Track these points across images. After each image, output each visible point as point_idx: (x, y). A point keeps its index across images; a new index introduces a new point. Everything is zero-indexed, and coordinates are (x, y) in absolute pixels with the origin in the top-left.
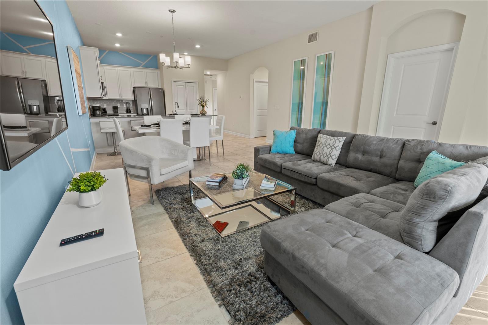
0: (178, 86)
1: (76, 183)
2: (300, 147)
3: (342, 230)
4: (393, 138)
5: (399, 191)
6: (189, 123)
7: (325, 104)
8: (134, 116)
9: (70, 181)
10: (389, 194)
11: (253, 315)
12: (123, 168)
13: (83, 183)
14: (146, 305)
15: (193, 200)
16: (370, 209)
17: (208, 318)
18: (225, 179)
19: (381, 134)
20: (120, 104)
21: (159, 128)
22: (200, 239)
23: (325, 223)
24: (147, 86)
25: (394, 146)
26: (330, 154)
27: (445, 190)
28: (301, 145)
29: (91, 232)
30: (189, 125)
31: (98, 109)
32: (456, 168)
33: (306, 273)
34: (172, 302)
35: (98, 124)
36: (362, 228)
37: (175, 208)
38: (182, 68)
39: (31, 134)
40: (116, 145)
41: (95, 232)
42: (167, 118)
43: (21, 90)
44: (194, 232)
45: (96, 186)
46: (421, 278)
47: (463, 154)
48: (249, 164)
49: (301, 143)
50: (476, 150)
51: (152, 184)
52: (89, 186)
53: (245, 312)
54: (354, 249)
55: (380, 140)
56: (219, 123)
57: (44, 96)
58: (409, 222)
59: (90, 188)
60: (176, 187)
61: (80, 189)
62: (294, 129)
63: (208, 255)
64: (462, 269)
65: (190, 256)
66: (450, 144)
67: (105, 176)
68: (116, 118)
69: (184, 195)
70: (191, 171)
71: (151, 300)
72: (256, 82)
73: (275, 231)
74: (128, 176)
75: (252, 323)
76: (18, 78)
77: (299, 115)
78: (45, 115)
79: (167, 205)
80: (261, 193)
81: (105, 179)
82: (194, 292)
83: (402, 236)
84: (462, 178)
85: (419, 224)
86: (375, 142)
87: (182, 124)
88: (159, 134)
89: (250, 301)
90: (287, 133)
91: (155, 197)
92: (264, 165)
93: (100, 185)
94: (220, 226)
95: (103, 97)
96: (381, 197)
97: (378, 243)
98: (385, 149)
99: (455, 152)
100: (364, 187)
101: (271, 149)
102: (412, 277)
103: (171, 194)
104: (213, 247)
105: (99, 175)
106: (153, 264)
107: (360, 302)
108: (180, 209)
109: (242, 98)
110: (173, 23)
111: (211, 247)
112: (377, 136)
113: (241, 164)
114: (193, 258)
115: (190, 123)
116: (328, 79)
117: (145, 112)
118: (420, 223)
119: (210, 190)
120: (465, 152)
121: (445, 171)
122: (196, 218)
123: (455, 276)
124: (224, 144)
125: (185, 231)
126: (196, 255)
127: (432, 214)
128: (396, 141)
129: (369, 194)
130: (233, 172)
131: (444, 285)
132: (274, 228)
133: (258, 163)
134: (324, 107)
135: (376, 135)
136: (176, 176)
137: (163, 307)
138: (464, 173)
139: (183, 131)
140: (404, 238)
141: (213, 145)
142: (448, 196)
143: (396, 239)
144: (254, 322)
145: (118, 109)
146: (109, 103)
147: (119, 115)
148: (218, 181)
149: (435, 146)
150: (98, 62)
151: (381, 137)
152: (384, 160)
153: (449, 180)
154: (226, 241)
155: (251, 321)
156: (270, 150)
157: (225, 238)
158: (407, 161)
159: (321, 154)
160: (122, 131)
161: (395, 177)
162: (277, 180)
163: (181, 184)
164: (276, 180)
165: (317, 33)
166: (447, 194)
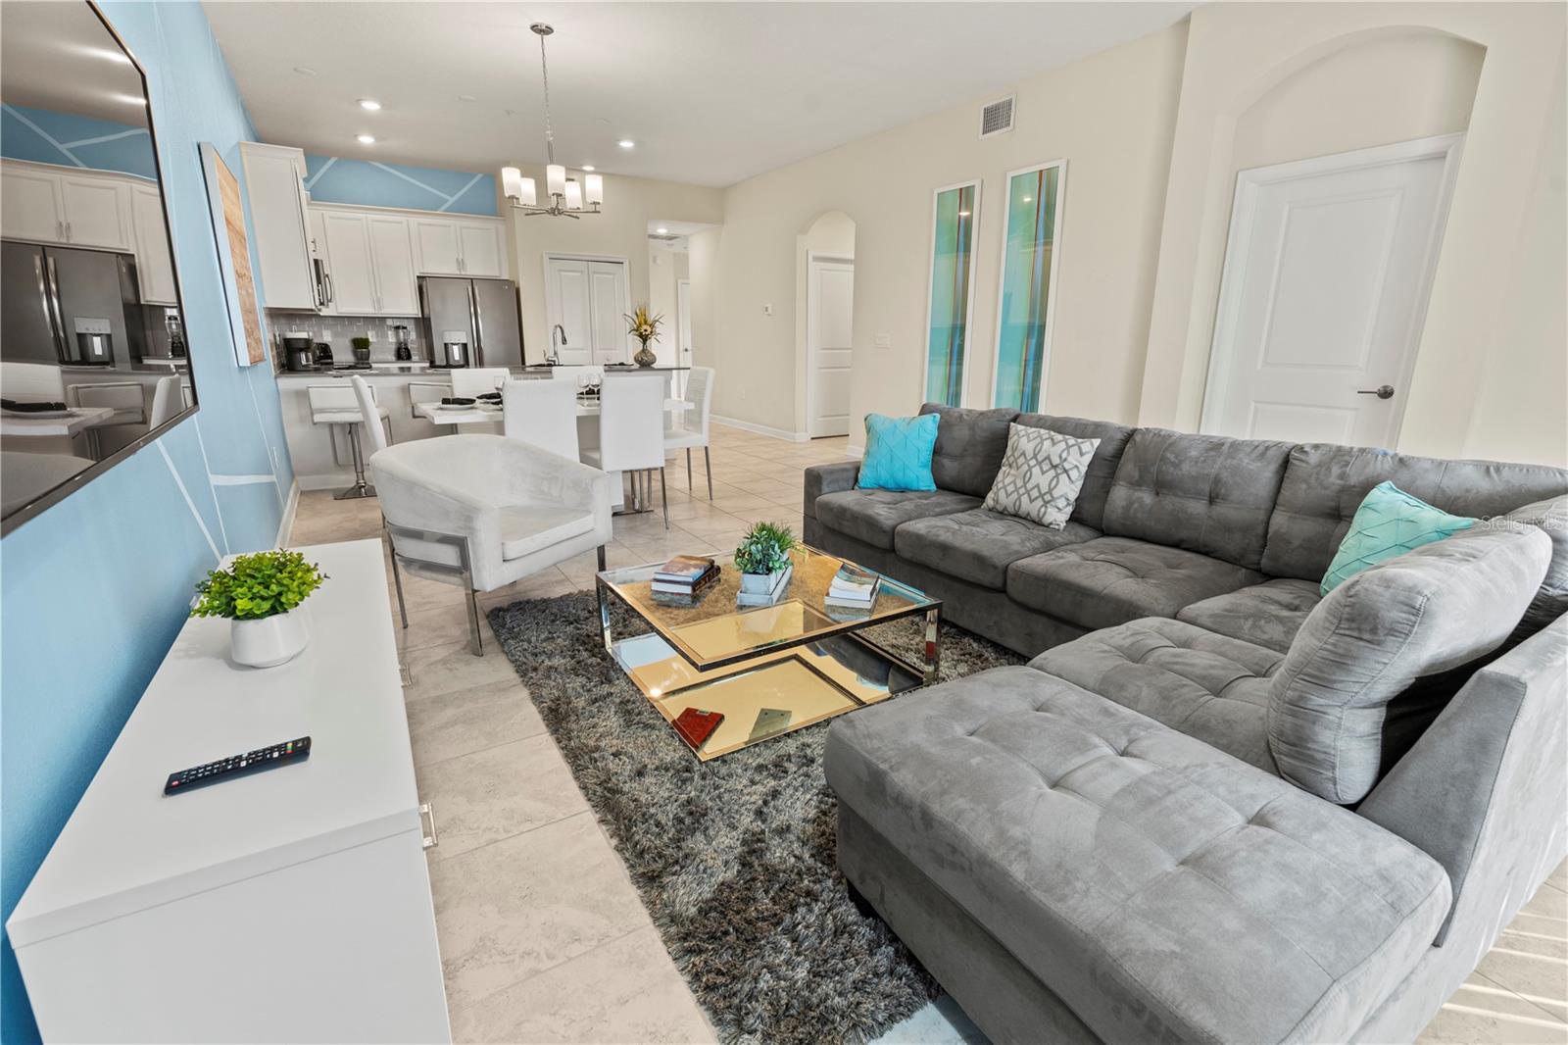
0: (563, 273)
1: (223, 589)
2: (951, 467)
3: (1084, 733)
4: (1252, 442)
5: (1273, 609)
6: (598, 391)
7: (1036, 331)
8: (423, 369)
9: (203, 583)
10: (1239, 617)
11: (799, 1014)
12: (380, 539)
13: (244, 590)
14: (451, 982)
15: (610, 641)
16: (1176, 667)
17: (655, 1025)
18: (711, 572)
19: (1216, 428)
20: (374, 332)
21: (502, 410)
22: (629, 767)
23: (1031, 712)
24: (463, 273)
25: (1254, 466)
26: (1050, 491)
27: (1407, 605)
28: (956, 464)
29: (268, 749)
30: (598, 399)
31: (302, 345)
32: (1450, 535)
33: (963, 869)
34: (538, 972)
35: (303, 395)
36: (1148, 727)
37: (551, 667)
38: (575, 215)
39: (81, 430)
40: (362, 465)
41: (279, 747)
42: (530, 376)
43: (53, 287)
44: (609, 744)
45: (288, 600)
46: (1328, 886)
47: (1475, 491)
48: (788, 525)
49: (954, 457)
50: (1517, 480)
51: (476, 591)
52: (263, 598)
53: (771, 1004)
54: (1117, 795)
55: (1210, 446)
56: (695, 393)
57: (126, 306)
58: (1296, 707)
59: (266, 606)
60: (555, 600)
61: (235, 607)
62: (933, 412)
63: (656, 820)
64: (1459, 858)
65: (595, 824)
66: (1433, 461)
67: (317, 564)
68: (361, 375)
69: (579, 626)
70: (603, 546)
71: (467, 964)
72: (817, 259)
73: (869, 736)
74: (400, 565)
75: (794, 1039)
76: (43, 247)
77: (954, 368)
78: (130, 367)
79: (525, 657)
80: (828, 617)
81: (319, 575)
82: (607, 940)
83: (1274, 754)
84: (1462, 569)
85: (1324, 713)
86: (1194, 453)
87: (576, 396)
88: (499, 428)
89: (790, 967)
90: (909, 423)
91: (486, 633)
92: (836, 527)
93: (300, 593)
94: (698, 726)
95: (319, 307)
96: (1215, 627)
97: (1196, 774)
98: (1225, 475)
99: (1452, 484)
100: (1156, 599)
101: (859, 475)
102: (1298, 883)
103: (537, 624)
104: (673, 793)
105: (300, 562)
106: (477, 849)
107: (1131, 961)
108: (566, 670)
109: (770, 311)
110: (544, 66)
111: (667, 795)
112: (1202, 433)
113: (763, 525)
114: (608, 830)
115: (602, 392)
116: (1045, 250)
117: (457, 358)
118: (1329, 711)
119: (665, 608)
120: (1483, 485)
121: (1414, 544)
122: (618, 700)
123: (1435, 880)
124: (710, 461)
125: (584, 743)
126: (617, 819)
127: (1366, 683)
128: (1261, 449)
129: (1175, 618)
130: (739, 550)
131: (1399, 909)
132: (866, 726)
133: (815, 519)
134: (1033, 342)
135: (1199, 431)
136: (555, 565)
137: (509, 988)
138: (1473, 552)
139: (578, 417)
140: (1281, 759)
141: (677, 462)
142: (1417, 625)
143: (1255, 763)
144: (801, 1036)
145: (370, 348)
146: (339, 327)
147: (374, 365)
148: (691, 580)
149: (1386, 467)
150: (304, 193)
151: (1214, 437)
152: (1221, 510)
153: (1418, 573)
154: (714, 774)
155: (793, 1032)
156: (856, 480)
157: (712, 763)
158: (1297, 515)
159: (1022, 491)
160: (382, 419)
161: (1259, 564)
162: (881, 576)
163: (572, 591)
164: (878, 577)
165: (1010, 103)
166: (1413, 618)
